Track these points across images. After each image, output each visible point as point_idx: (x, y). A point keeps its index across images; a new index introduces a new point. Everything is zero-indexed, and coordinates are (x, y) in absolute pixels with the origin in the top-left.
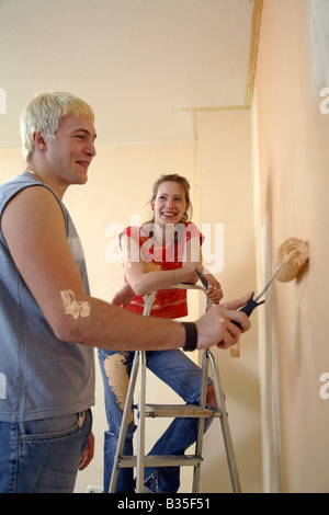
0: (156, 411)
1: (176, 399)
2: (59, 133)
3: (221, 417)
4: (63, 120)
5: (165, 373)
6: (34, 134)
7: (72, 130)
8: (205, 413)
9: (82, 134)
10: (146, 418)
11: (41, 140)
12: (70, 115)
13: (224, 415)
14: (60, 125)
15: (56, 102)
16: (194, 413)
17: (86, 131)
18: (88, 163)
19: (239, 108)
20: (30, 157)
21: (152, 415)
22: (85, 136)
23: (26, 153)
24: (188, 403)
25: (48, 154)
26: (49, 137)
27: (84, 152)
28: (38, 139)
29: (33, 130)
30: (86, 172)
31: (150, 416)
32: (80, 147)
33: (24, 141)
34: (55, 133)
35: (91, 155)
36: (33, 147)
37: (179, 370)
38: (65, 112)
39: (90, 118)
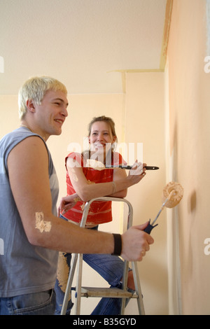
0: (89, 293)
1: (103, 283)
2: (44, 101)
3: (138, 298)
4: (46, 92)
5: (95, 262)
6: (28, 102)
7: (52, 99)
8: (125, 295)
9: (59, 101)
10: (82, 298)
11: (32, 106)
12: (52, 89)
13: (140, 297)
14: (44, 95)
15: (43, 82)
16: (118, 294)
17: (62, 100)
18: (63, 121)
19: (155, 71)
20: (24, 117)
21: (87, 295)
22: (61, 103)
23: (21, 115)
24: (112, 286)
25: (36, 114)
26: (37, 103)
27: (60, 113)
28: (30, 105)
29: (26, 100)
30: (60, 127)
31: (84, 296)
32: (58, 110)
33: (20, 106)
34: (41, 101)
35: (64, 116)
36: (26, 110)
37: (106, 260)
38: (48, 88)
39: (64, 92)
